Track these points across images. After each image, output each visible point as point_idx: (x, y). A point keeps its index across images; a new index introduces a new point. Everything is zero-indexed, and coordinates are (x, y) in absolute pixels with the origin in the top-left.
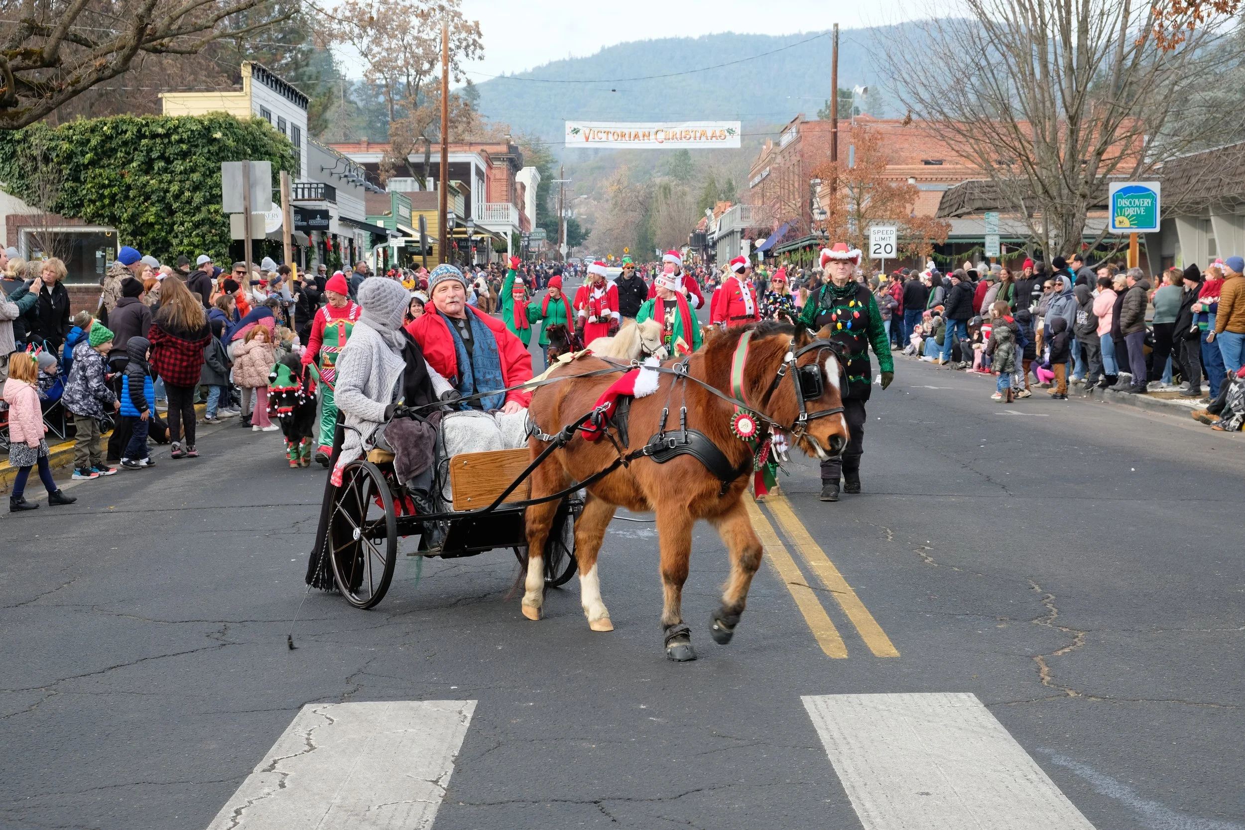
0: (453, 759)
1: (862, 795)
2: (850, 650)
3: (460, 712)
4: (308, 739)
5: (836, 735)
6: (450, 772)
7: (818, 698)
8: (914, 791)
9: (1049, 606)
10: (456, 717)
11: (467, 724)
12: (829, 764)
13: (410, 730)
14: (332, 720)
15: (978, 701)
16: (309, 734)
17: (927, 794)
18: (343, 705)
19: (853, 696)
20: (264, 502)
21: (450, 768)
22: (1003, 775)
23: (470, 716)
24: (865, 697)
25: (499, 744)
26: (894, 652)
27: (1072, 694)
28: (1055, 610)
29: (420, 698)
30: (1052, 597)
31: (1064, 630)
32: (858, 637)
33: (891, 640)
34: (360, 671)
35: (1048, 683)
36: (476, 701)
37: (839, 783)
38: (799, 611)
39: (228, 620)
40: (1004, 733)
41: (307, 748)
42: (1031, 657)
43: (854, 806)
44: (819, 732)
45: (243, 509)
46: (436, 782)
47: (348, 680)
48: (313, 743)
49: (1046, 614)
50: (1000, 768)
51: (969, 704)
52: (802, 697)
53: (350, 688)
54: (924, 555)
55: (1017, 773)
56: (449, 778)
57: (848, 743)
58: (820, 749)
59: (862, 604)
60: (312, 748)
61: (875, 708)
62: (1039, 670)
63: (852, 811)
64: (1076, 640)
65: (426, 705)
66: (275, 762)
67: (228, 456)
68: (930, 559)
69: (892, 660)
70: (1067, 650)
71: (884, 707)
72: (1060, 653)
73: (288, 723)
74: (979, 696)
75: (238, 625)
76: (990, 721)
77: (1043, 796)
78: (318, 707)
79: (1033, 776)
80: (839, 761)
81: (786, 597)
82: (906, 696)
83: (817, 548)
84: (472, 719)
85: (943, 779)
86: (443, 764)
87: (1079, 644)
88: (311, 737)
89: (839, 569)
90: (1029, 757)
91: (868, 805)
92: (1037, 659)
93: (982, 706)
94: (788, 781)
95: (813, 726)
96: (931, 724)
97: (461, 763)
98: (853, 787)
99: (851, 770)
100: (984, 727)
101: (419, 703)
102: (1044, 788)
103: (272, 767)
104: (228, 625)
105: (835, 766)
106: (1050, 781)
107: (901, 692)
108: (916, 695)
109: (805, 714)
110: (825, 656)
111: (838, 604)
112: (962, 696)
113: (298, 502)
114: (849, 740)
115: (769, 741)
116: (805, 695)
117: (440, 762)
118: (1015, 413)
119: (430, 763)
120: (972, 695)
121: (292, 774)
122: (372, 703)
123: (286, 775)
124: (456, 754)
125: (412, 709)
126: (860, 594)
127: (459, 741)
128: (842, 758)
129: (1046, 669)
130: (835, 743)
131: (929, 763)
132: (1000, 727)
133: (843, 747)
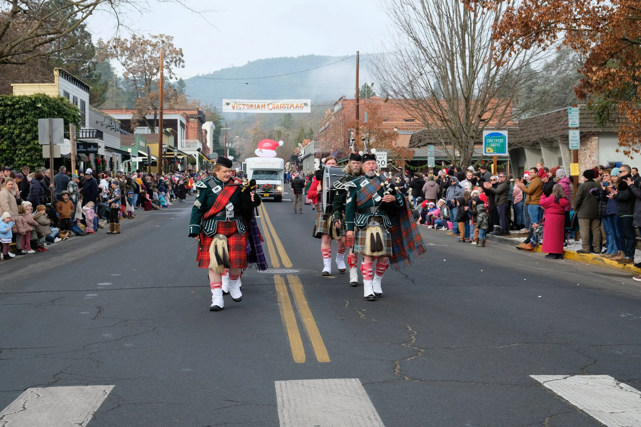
0: (93, 413)
2: (307, 358)
3: (104, 391)
4: (24, 405)
5: (285, 399)
6: (90, 419)
7: (283, 382)
8: (313, 425)
9: (413, 337)
10: (101, 393)
11: (106, 397)
12: (277, 413)
13: (76, 400)
14: (39, 396)
15: (359, 382)
16: (25, 403)
18: (47, 388)
19: (300, 381)
20: (40, 290)
21: (90, 417)
22: (358, 417)
23: (108, 393)
24: (305, 381)
25: (119, 406)
26: (328, 360)
27: (407, 378)
28: (415, 339)
29: (87, 385)
30: (416, 333)
31: (415, 348)
32: (313, 353)
33: (329, 354)
34: (62, 372)
35: (397, 373)
36: (114, 386)
37: (279, 422)
38: (289, 341)
39: (3, 348)
40: (367, 397)
41: (22, 409)
42: (394, 361)
44: (278, 397)
45: (29, 294)
46: (80, 424)
47: (54, 376)
48: (26, 406)
49: (408, 341)
50: (358, 413)
51: (355, 383)
52: (275, 382)
53: (55, 379)
54: (360, 313)
56: (88, 422)
57: (290, 403)
58: (276, 406)
59: (321, 337)
60: (24, 408)
61: (309, 386)
62: (395, 367)
64: (419, 353)
65: (89, 388)
66: (4, 416)
67: (30, 267)
68: (363, 315)
69: (325, 364)
70: (412, 358)
71: (313, 386)
72: (409, 359)
73: (16, 397)
74: (361, 380)
75: (8, 350)
76: (362, 391)
78: (34, 390)
79: (372, 417)
80: (282, 411)
81: (285, 334)
82: (326, 380)
83: (309, 310)
84: (109, 394)
85: (329, 419)
86: (87, 415)
87: (419, 355)
88: (26, 404)
90: (374, 408)
92: (396, 362)
93: (361, 384)
94: (254, 421)
95: (276, 396)
96: (333, 393)
97: (95, 416)
98: (284, 423)
99: (286, 416)
100: (358, 395)
101: (86, 387)
102: (376, 423)
103: (2, 418)
104: (3, 350)
105: (279, 413)
106: (379, 419)
107: (324, 378)
108: (331, 380)
109: (274, 389)
110: (294, 361)
111: (309, 338)
112: (353, 380)
113: (58, 290)
114: (291, 401)
115: (251, 403)
116: (277, 380)
117: (86, 415)
118: (432, 244)
119: (81, 415)
120: (358, 379)
121: (10, 421)
122: (62, 387)
123: (7, 422)
124: (96, 411)
125: (81, 389)
126: (321, 333)
127: (99, 405)
128: (284, 410)
129: (399, 367)
130: (283, 403)
131: (325, 412)
132: (366, 394)
133: (287, 405)
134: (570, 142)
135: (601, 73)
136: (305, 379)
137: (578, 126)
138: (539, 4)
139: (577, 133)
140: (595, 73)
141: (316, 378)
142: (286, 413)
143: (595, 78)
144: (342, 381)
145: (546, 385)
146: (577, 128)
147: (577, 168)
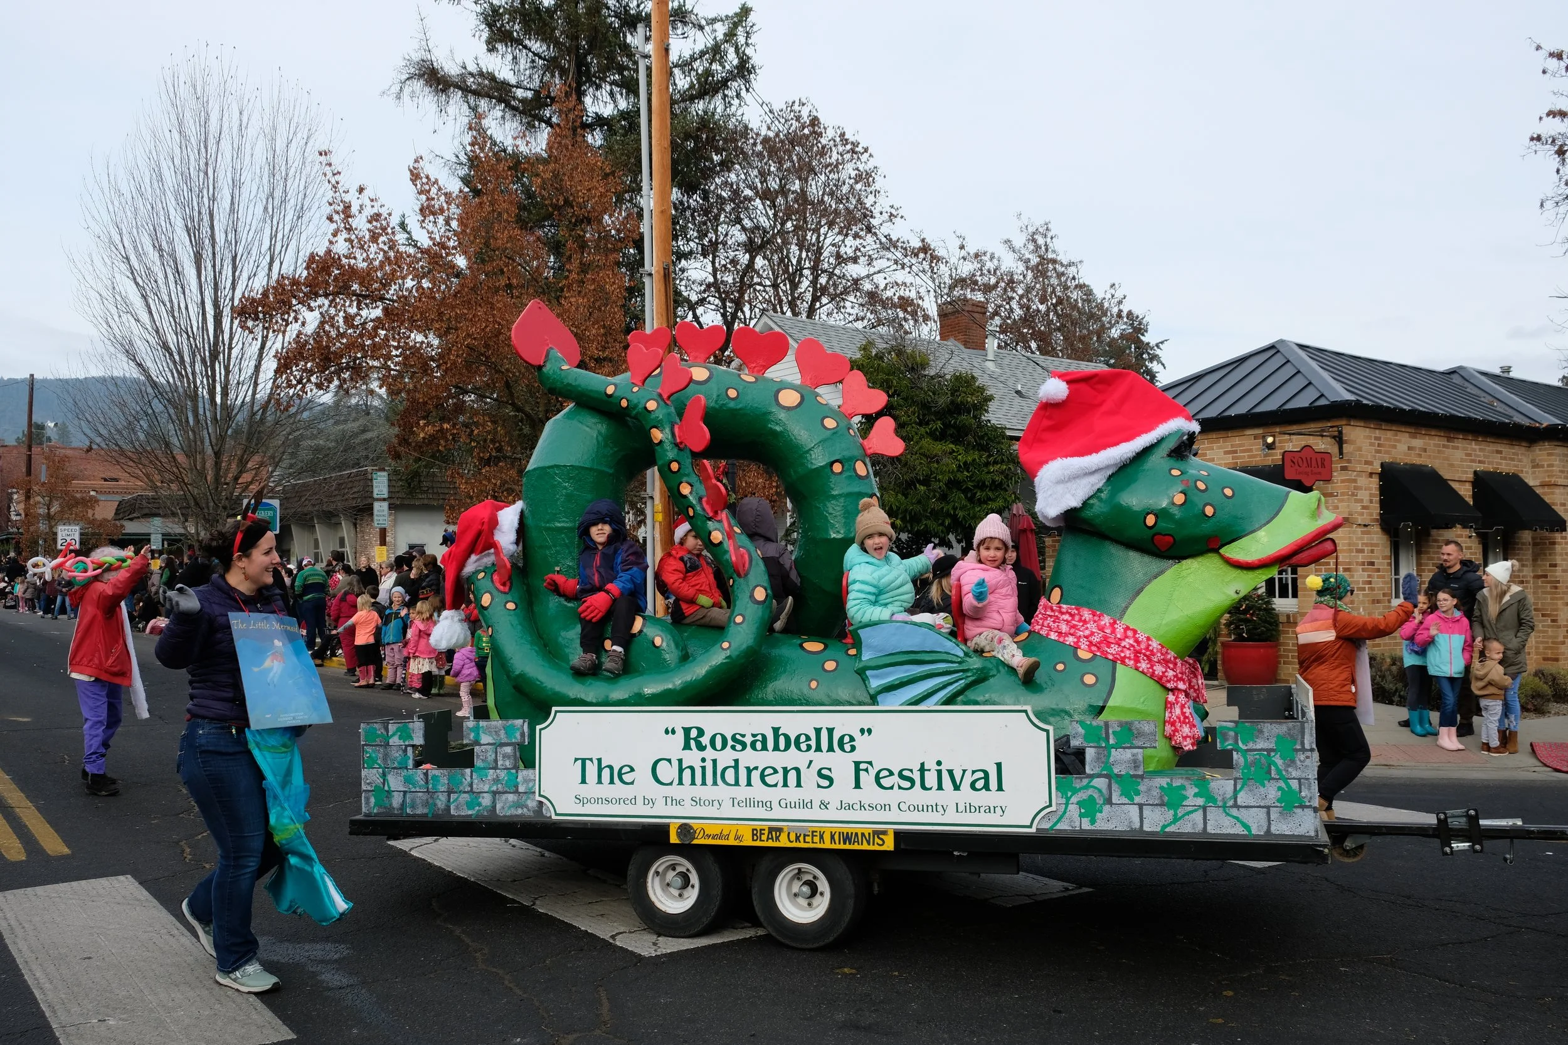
1: (34, 967)
2: (29, 853)
5: (13, 923)
8: (78, 958)
12: (6, 947)
15: (133, 881)
17: (89, 958)
22: (152, 934)
24: (39, 890)
26: (66, 851)
27: (207, 866)
32: (37, 842)
33: (64, 841)
35: (190, 860)
37: (14, 960)
40: (155, 902)
42: (177, 843)
43: (26, 977)
50: (150, 929)
51: (126, 884)
55: (163, 931)
59: (40, 816)
61: (48, 896)
62: (183, 851)
63: (25, 981)
69: (63, 858)
71: (55, 895)
72: (200, 837)
74: (135, 877)
76: (143, 894)
77: (182, 946)
79: (175, 932)
82: (74, 884)
85: (103, 944)
89: (22, 790)
90: (173, 918)
91: (38, 975)
92: (182, 843)
93: (137, 884)
96: (94, 903)
98: (26, 962)
99: (25, 949)
100: (138, 900)
102: (183, 940)
107: (70, 881)
108: (83, 882)
110: (6, 861)
111: (20, 818)
112: (121, 878)
114: (26, 926)
120: (129, 876)
126: (38, 809)
128: (18, 940)
129: (188, 850)
130: (12, 929)
131: (91, 934)
132: (151, 898)
133: (19, 932)
134: (375, 518)
135: (430, 429)
136: (36, 886)
137: (386, 496)
138: (341, 330)
139: (385, 505)
140: (423, 430)
141: (57, 883)
142: (22, 945)
143: (422, 435)
144: (103, 882)
145: (414, 853)
146: (384, 500)
147: (385, 553)
